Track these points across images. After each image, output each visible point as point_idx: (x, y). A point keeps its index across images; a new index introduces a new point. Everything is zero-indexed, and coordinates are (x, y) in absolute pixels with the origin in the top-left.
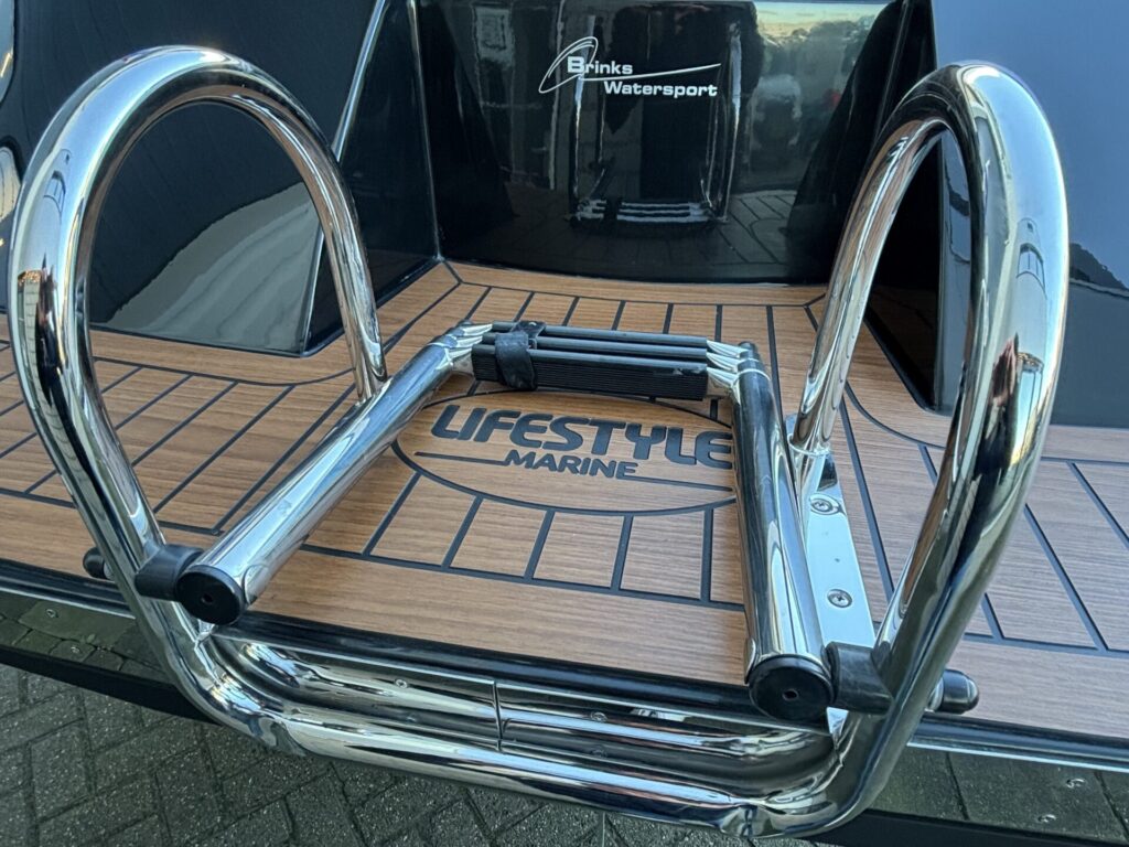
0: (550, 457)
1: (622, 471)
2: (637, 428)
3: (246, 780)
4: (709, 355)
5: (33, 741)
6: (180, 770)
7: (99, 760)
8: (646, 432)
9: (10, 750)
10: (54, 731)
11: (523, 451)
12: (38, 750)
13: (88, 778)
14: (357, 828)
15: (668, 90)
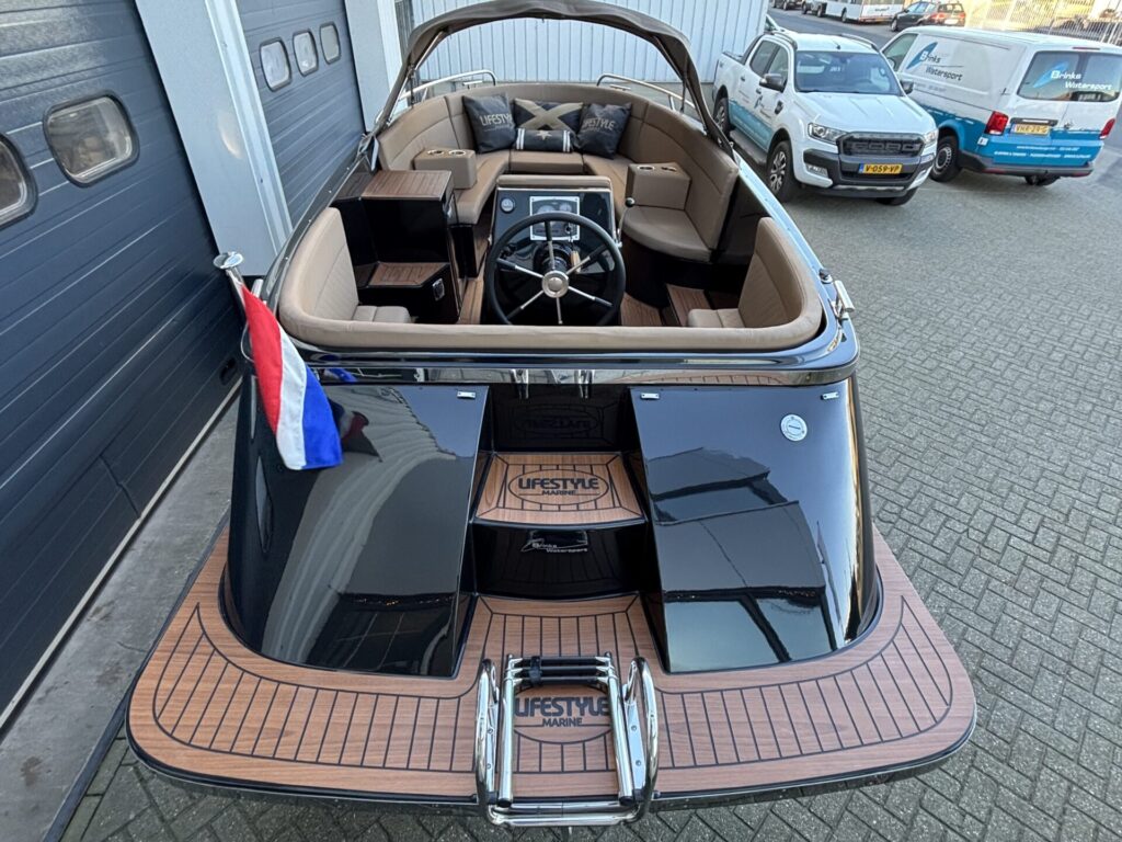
0: (555, 720)
1: (577, 722)
2: (578, 699)
3: (352, 816)
4: (599, 668)
5: (211, 821)
6: (310, 819)
7: (258, 823)
8: (582, 702)
9: (200, 829)
10: (222, 813)
11: (547, 719)
12: (217, 824)
13: (256, 836)
14: (424, 828)
15: (570, 551)
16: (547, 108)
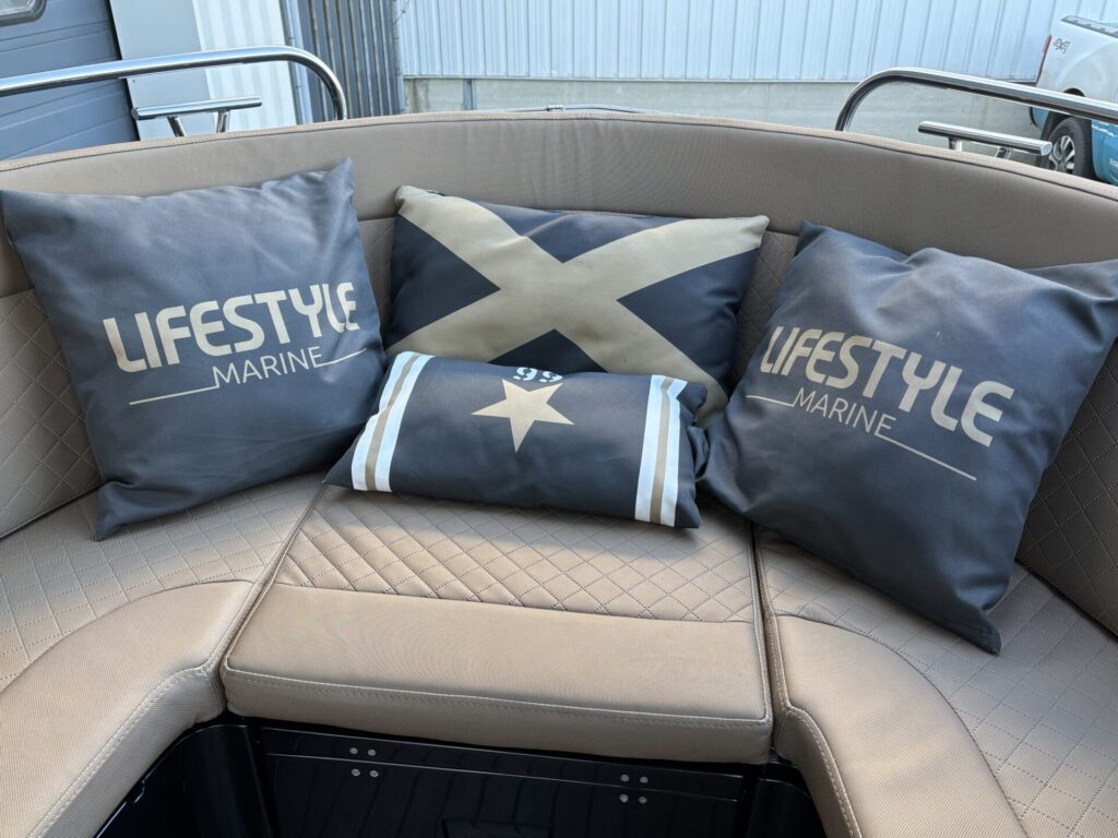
16: (564, 244)
